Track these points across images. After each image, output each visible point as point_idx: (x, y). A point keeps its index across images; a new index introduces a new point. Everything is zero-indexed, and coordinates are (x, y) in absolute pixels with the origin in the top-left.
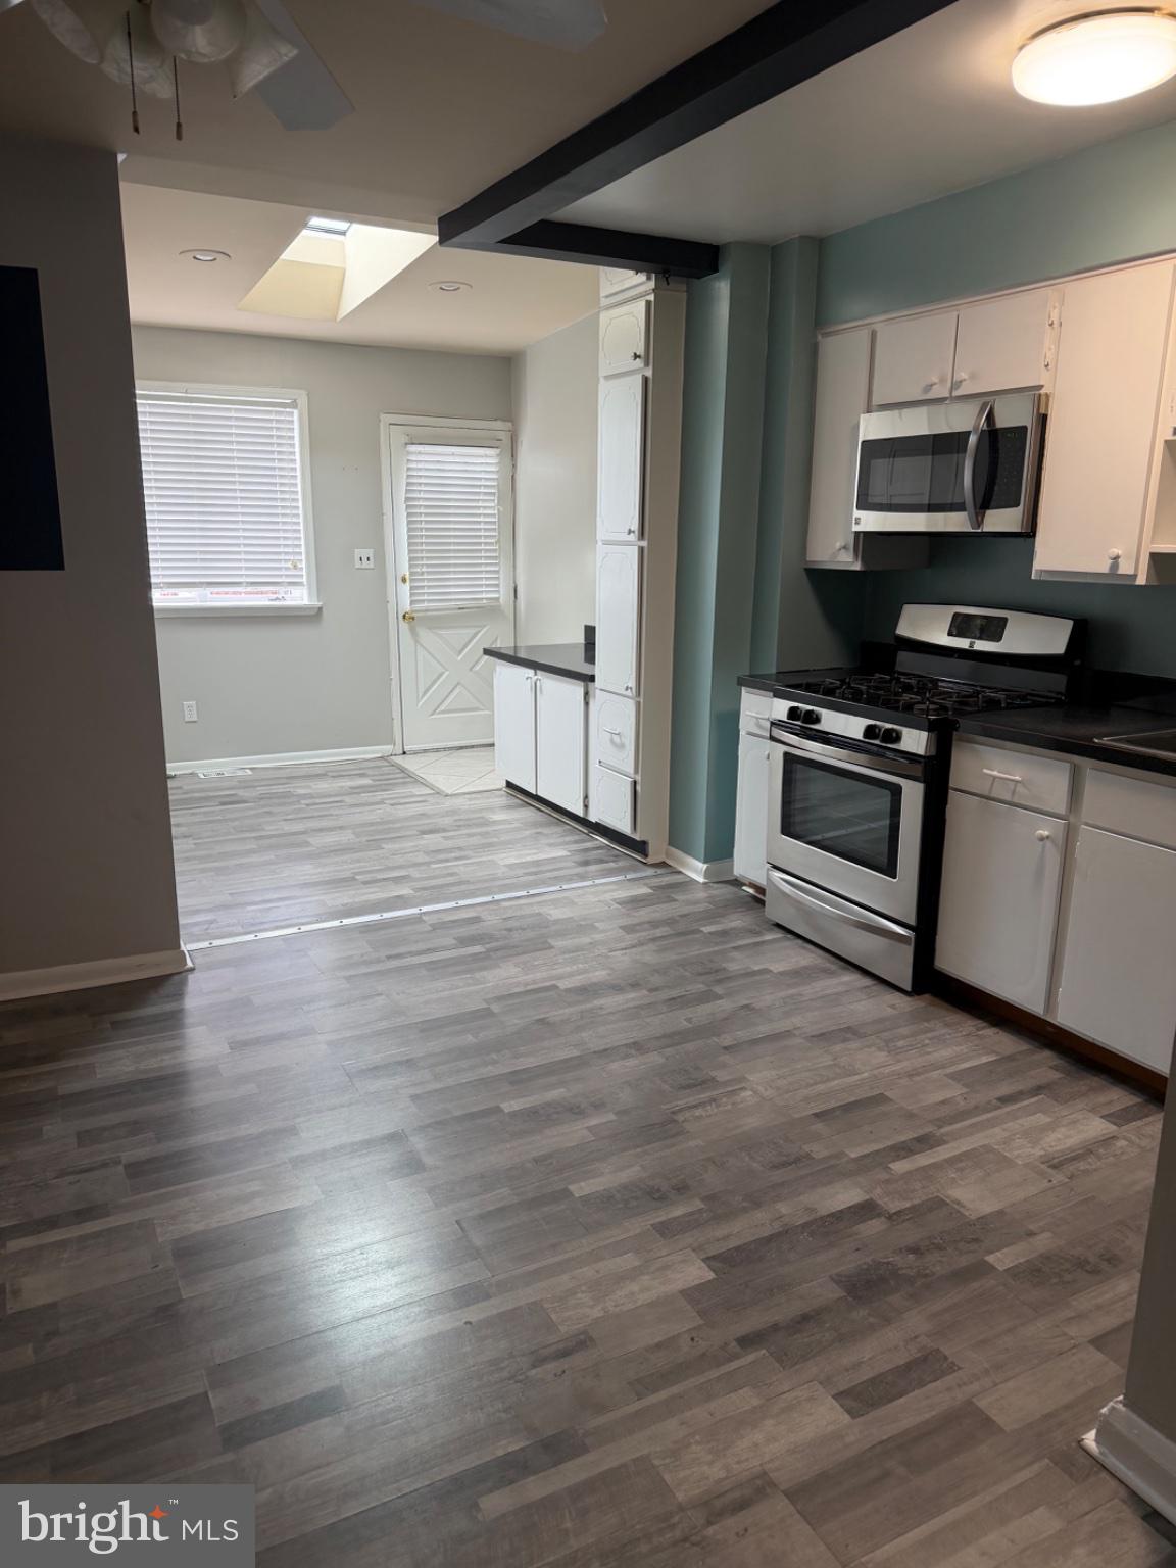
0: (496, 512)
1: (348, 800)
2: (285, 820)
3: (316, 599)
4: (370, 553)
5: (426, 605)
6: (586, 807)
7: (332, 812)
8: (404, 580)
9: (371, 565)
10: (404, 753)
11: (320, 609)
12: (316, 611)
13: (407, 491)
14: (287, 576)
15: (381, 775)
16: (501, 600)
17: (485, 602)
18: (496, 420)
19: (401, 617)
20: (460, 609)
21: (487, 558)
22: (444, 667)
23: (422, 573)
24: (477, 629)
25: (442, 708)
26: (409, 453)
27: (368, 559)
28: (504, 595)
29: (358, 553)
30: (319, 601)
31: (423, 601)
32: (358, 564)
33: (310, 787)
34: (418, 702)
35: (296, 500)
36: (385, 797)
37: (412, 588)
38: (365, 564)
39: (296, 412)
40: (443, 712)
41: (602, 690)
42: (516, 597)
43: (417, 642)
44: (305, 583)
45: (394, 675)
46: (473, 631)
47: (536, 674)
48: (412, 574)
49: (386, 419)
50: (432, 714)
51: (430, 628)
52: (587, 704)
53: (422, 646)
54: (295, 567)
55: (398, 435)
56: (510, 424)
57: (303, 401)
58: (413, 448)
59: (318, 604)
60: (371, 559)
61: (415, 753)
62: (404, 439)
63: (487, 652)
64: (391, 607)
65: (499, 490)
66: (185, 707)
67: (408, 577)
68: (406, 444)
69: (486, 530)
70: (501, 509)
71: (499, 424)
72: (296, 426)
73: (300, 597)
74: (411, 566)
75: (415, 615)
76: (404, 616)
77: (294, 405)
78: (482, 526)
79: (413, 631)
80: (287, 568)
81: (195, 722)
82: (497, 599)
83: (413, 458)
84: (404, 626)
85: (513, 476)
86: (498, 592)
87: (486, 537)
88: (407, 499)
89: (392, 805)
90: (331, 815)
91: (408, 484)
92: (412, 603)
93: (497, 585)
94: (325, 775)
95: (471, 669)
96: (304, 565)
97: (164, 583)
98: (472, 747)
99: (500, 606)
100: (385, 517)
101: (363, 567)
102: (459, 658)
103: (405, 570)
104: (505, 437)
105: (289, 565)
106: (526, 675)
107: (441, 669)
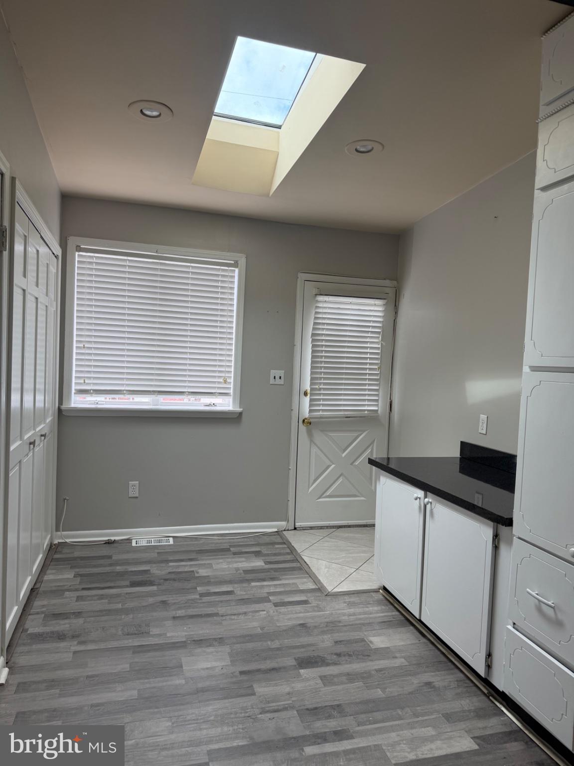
0: (380, 346)
1: (240, 591)
2: (174, 618)
3: (239, 406)
4: (281, 373)
5: (321, 413)
6: (489, 667)
7: (221, 610)
8: (306, 394)
9: (282, 382)
10: (295, 529)
11: (240, 414)
12: (238, 415)
13: (314, 329)
14: (219, 388)
15: (275, 555)
16: (379, 412)
17: (366, 412)
18: (385, 279)
19: (301, 421)
20: (347, 417)
21: (370, 380)
22: (331, 461)
23: (320, 389)
24: (359, 433)
25: (328, 493)
26: (318, 302)
27: (280, 378)
28: (380, 407)
29: (273, 373)
30: (240, 408)
31: (319, 410)
32: (272, 381)
33: (210, 566)
34: (309, 488)
35: (231, 333)
36: (272, 590)
37: (311, 400)
38: (278, 381)
39: (237, 270)
40: (329, 496)
41: (520, 538)
42: (391, 410)
43: (312, 441)
44: (232, 394)
45: (292, 467)
46: (356, 434)
47: (426, 497)
48: (312, 389)
49: (302, 276)
50: (319, 498)
51: (322, 431)
52: (496, 548)
53: (315, 444)
54: (225, 382)
55: (311, 288)
56: (395, 282)
57: (243, 261)
58: (320, 298)
59: (239, 409)
60: (282, 378)
61: (304, 529)
62: (315, 291)
63: (372, 462)
64: (295, 414)
65: (383, 331)
66: (130, 485)
67: (309, 391)
68: (316, 295)
69: (371, 359)
70: (384, 344)
71: (387, 282)
72: (236, 280)
73: (226, 404)
74: (312, 384)
75: (311, 420)
76: (304, 421)
77: (236, 265)
78: (368, 356)
79: (310, 434)
80: (219, 382)
81: (137, 497)
82: (377, 411)
83: (320, 305)
84: (303, 428)
85: (394, 320)
86: (377, 405)
87: (371, 364)
88: (313, 335)
89: (276, 605)
90: (217, 615)
91: (315, 324)
92: (310, 411)
93: (377, 401)
94: (228, 550)
95: (352, 464)
96: (232, 380)
97: (127, 391)
98: (349, 526)
99: (378, 416)
100: (295, 347)
101: (276, 383)
102: (344, 455)
103: (307, 386)
104: (391, 292)
105: (221, 380)
106: (416, 495)
107: (328, 463)
